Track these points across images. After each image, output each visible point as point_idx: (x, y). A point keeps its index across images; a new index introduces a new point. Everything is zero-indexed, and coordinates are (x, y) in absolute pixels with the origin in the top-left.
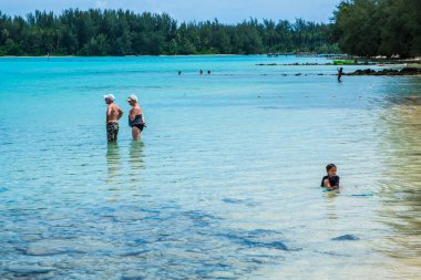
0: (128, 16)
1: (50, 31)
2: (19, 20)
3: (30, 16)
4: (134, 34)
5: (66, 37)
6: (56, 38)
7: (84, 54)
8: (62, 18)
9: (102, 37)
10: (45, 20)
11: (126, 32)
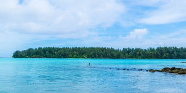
0: (175, 48)
1: (153, 53)
2: (145, 50)
3: (148, 49)
4: (177, 53)
5: (157, 54)
6: (154, 54)
7: (162, 58)
8: (157, 49)
9: (168, 54)
10: (152, 50)
11: (175, 53)
